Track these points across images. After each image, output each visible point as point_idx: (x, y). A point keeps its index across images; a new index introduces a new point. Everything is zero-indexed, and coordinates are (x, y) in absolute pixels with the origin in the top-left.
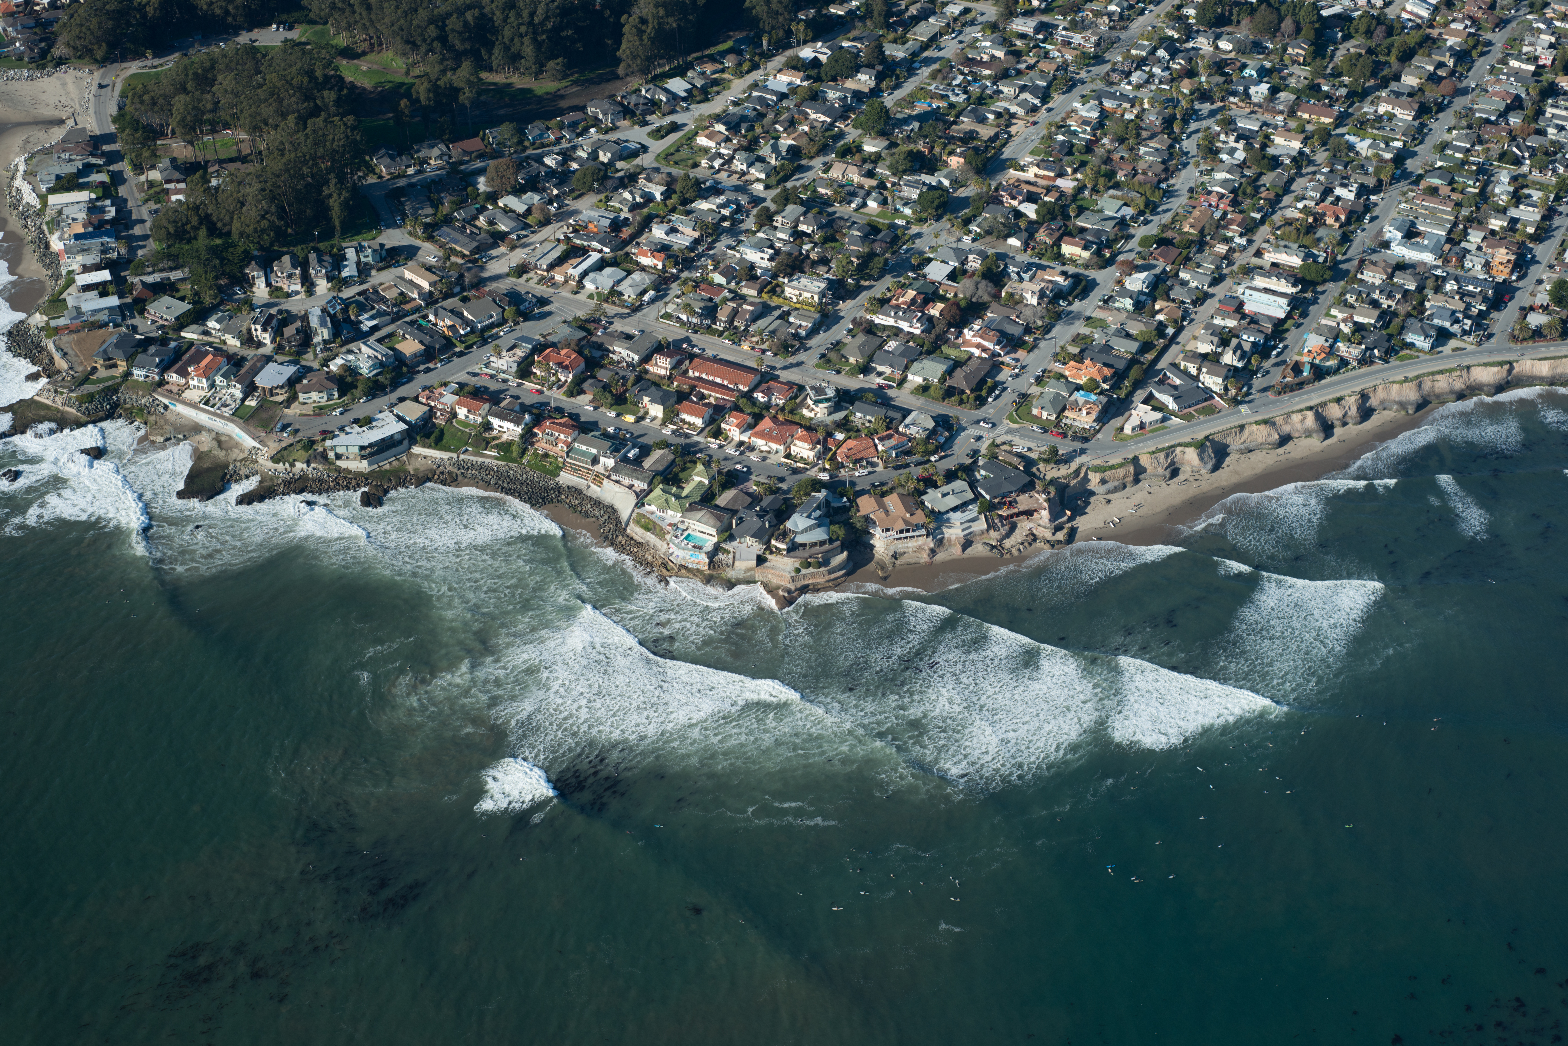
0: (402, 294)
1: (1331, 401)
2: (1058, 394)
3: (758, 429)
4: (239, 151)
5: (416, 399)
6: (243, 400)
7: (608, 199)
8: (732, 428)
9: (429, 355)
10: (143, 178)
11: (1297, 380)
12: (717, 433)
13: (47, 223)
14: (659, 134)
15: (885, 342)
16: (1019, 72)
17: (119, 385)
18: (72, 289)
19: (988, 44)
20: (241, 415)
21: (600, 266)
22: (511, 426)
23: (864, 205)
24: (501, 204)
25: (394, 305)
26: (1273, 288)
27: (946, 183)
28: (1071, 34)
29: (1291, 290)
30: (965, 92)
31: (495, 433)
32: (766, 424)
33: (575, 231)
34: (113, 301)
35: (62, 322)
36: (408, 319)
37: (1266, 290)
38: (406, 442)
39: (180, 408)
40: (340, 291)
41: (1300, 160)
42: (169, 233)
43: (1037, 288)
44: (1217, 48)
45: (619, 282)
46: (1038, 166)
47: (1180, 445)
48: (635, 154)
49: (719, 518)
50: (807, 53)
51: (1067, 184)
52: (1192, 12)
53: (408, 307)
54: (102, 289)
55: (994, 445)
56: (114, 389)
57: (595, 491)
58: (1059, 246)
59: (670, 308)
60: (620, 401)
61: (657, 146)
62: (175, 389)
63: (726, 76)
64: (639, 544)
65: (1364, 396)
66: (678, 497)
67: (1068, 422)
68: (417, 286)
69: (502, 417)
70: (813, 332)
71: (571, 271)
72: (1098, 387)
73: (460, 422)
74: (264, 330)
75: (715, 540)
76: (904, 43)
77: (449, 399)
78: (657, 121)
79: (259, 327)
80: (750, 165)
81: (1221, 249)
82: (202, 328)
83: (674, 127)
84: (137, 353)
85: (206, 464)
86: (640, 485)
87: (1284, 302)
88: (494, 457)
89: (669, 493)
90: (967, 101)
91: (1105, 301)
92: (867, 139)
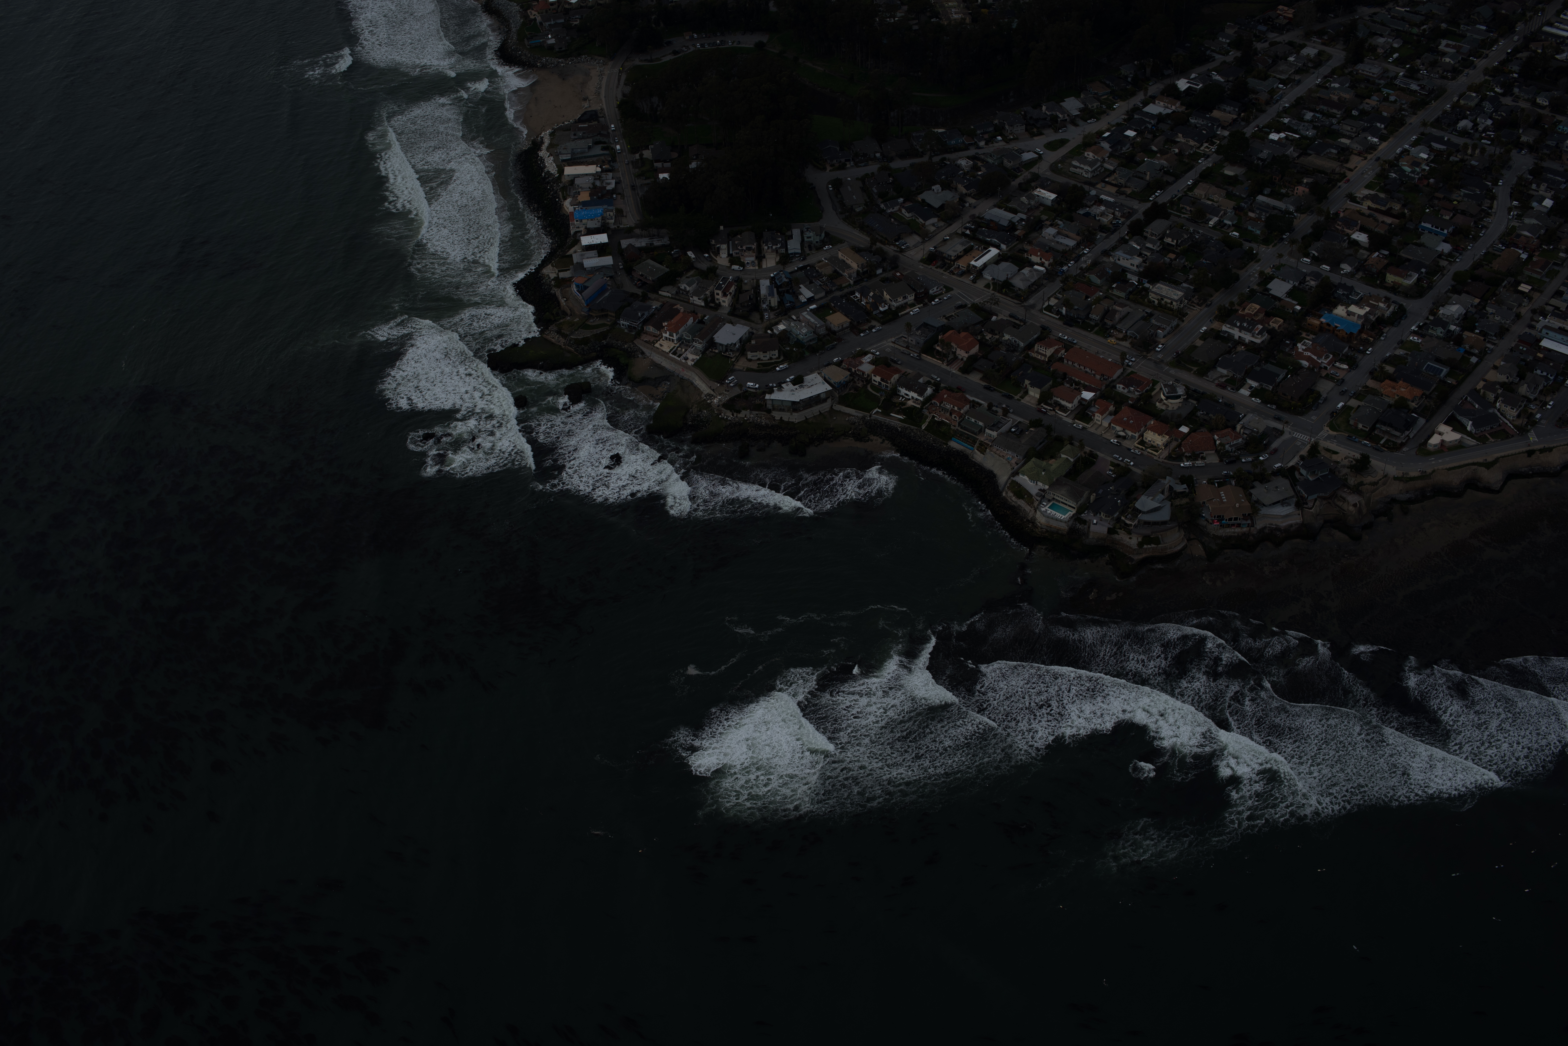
0: (836, 271)
2: (1374, 409)
3: (1117, 416)
5: (840, 365)
6: (703, 353)
7: (1008, 201)
8: (1096, 414)
9: (853, 327)
10: (637, 156)
12: (1083, 417)
13: (563, 190)
14: (1053, 146)
16: (1362, 113)
17: (609, 331)
18: (578, 249)
19: (1337, 85)
20: (701, 366)
21: (998, 260)
22: (915, 395)
23: (1221, 223)
24: (920, 200)
25: (828, 281)
30: (1314, 128)
31: (901, 399)
32: (1125, 413)
33: (979, 228)
34: (608, 260)
36: (838, 294)
37: (1561, 330)
38: (829, 401)
39: (654, 355)
40: (784, 264)
42: (656, 207)
43: (1362, 312)
44: (1535, 103)
45: (1012, 275)
46: (1371, 200)
47: (1473, 464)
49: (1080, 493)
50: (1182, 83)
53: (839, 284)
54: (601, 250)
56: (604, 335)
57: (978, 457)
58: (1384, 275)
59: (1052, 302)
61: (1050, 157)
62: (651, 339)
64: (1011, 508)
66: (1047, 471)
68: (848, 266)
69: (908, 387)
70: (1170, 333)
71: (973, 263)
73: (873, 386)
74: (724, 295)
75: (1074, 511)
77: (866, 367)
78: (1052, 134)
79: (720, 292)
80: (1128, 180)
82: (675, 289)
84: (624, 306)
85: (672, 405)
86: (1016, 457)
88: (900, 420)
89: (1040, 467)
90: (1315, 135)
91: (1420, 328)
92: (1227, 165)
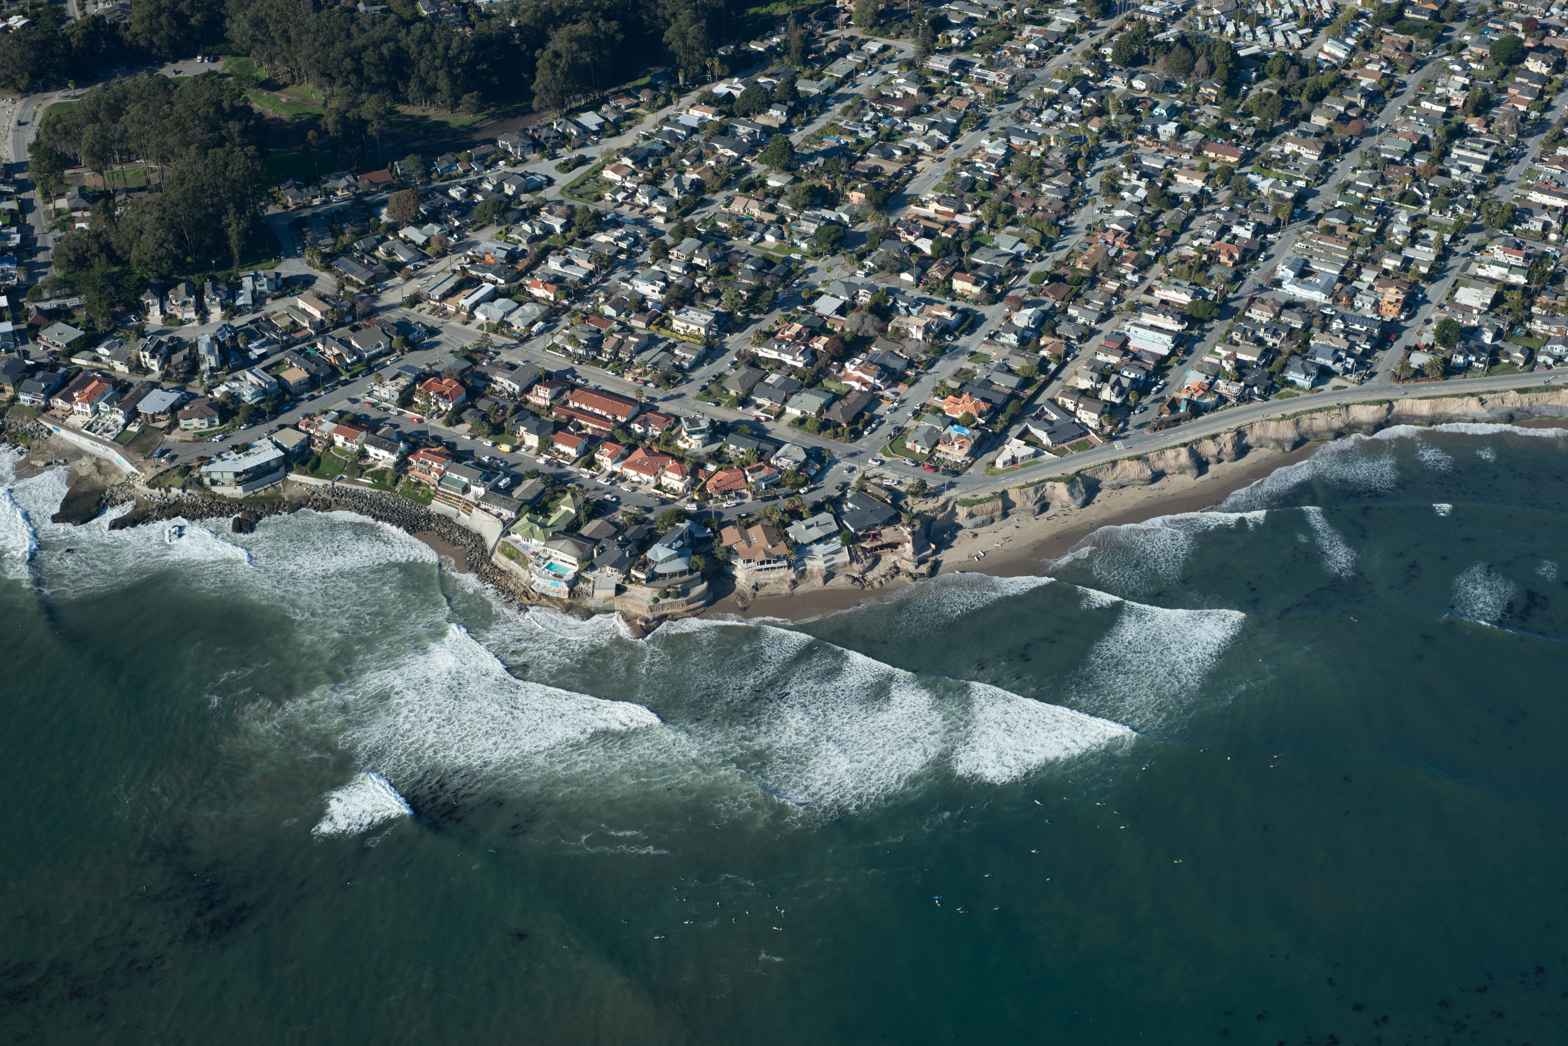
0: (294, 323)
1: (1206, 438)
2: (933, 428)
3: (630, 459)
4: (148, 181)
5: (296, 427)
6: (125, 426)
7: (508, 231)
9: (313, 383)
10: (51, 206)
11: (1173, 417)
12: (591, 463)
14: (567, 167)
15: (767, 375)
16: (931, 110)
19: (902, 81)
21: (492, 297)
22: (386, 454)
23: (762, 239)
25: (284, 334)
26: (1160, 325)
27: (846, 218)
28: (986, 72)
29: (1177, 327)
30: (875, 128)
31: (370, 460)
32: (639, 454)
33: (472, 262)
34: (6, 326)
36: (296, 348)
37: (1153, 328)
38: (282, 469)
39: (63, 433)
40: (231, 318)
41: (1201, 200)
43: (922, 323)
44: (1131, 86)
45: (509, 313)
46: (938, 202)
47: (1050, 480)
48: (539, 187)
49: (581, 548)
50: (721, 88)
51: (965, 221)
52: (1108, 50)
53: (298, 336)
55: (865, 478)
57: (464, 519)
58: (951, 282)
59: (557, 340)
60: (497, 430)
61: (563, 179)
62: (59, 414)
63: (640, 110)
64: (502, 572)
65: (1240, 434)
66: (543, 526)
67: (941, 456)
68: (310, 317)
69: (378, 446)
70: (697, 364)
71: (462, 302)
72: (974, 421)
73: (338, 450)
74: (153, 357)
75: (576, 569)
76: (819, 80)
77: (327, 426)
78: (566, 154)
79: (147, 354)
80: (652, 198)
81: (1113, 285)
82: (92, 354)
83: (582, 161)
84: (24, 378)
85: (84, 489)
86: (508, 514)
87: (1168, 339)
88: (368, 485)
89: (535, 522)
90: (876, 137)
91: (991, 337)
92: (772, 174)
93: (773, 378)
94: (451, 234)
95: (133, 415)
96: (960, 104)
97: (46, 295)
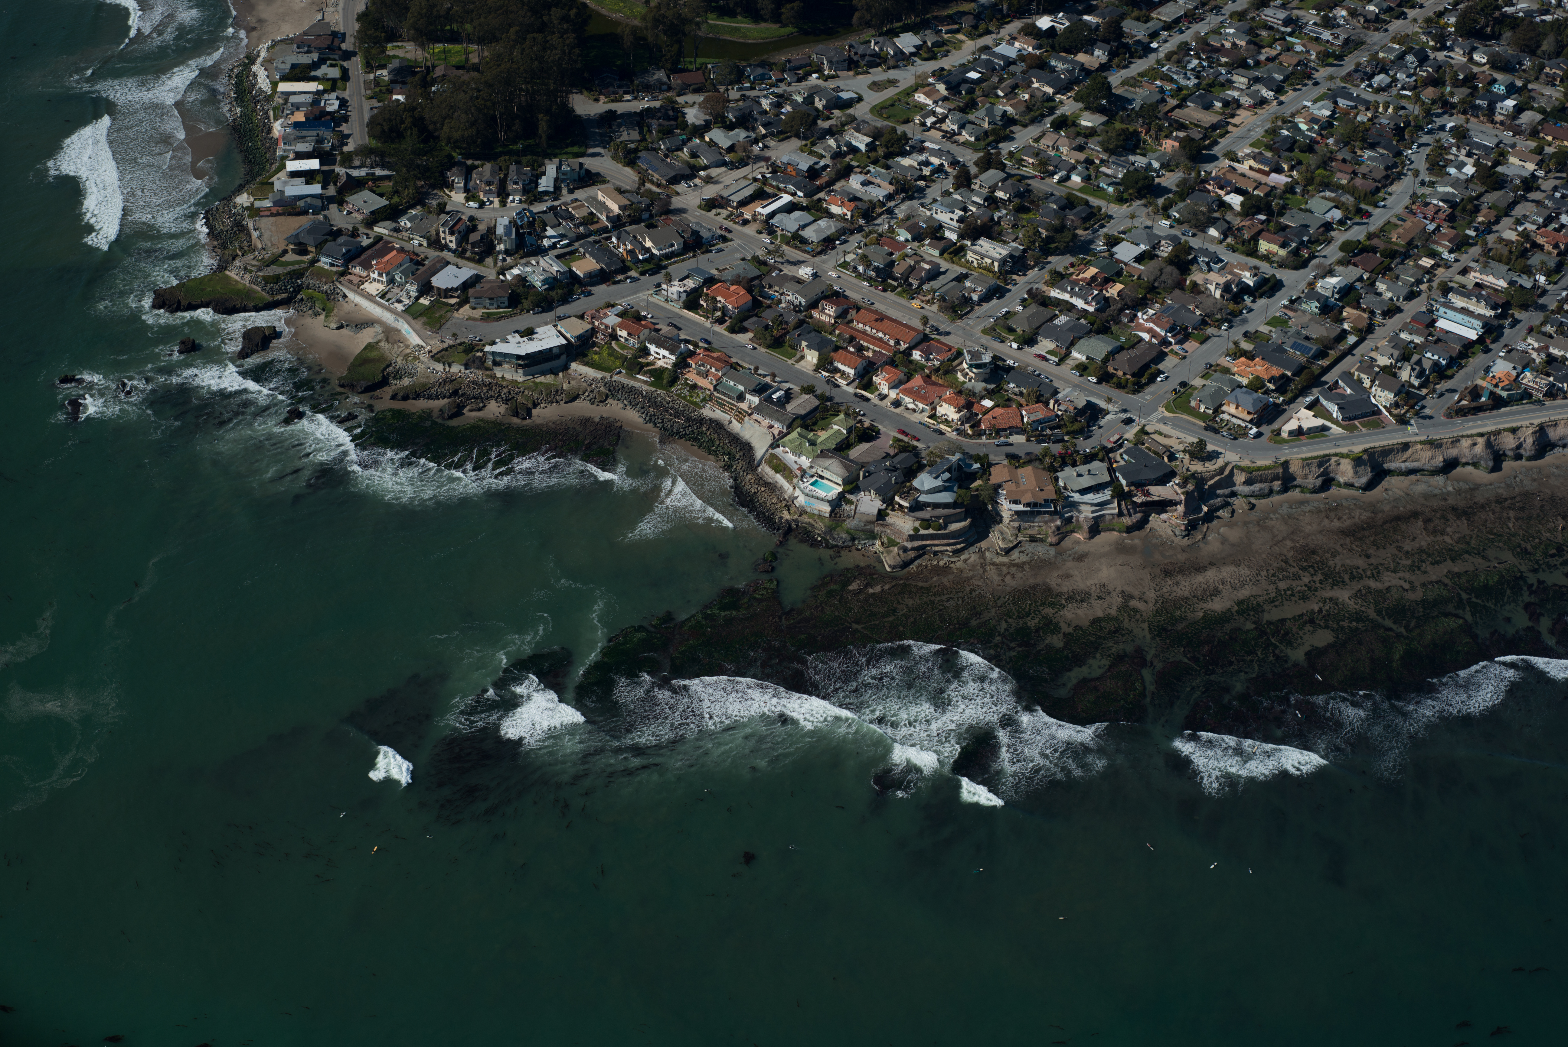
0: (592, 213)
1: (1505, 430)
2: (1220, 389)
3: (907, 386)
4: (467, 60)
5: (581, 317)
6: (417, 298)
7: (813, 144)
8: (881, 381)
9: (603, 276)
10: (372, 76)
11: (1474, 404)
12: (868, 386)
13: (274, 109)
14: (878, 87)
15: (1056, 316)
16: (1258, 63)
17: (306, 269)
18: (282, 175)
19: (1232, 31)
20: (412, 312)
21: (790, 208)
22: (666, 353)
23: (1068, 178)
24: (707, 139)
25: (581, 224)
26: (1472, 308)
27: (1156, 165)
28: (1321, 30)
29: (1489, 313)
30: (1197, 77)
31: (651, 358)
32: (917, 381)
33: (774, 172)
34: (316, 189)
35: (267, 204)
36: (592, 239)
37: (1464, 311)
38: (564, 357)
39: (358, 299)
40: (531, 203)
41: (1530, 183)
42: (383, 131)
43: (1222, 280)
44: (1471, 59)
45: (803, 227)
46: (1254, 158)
47: (1336, 455)
48: (850, 104)
49: (847, 468)
50: (1044, 23)
51: (1279, 180)
52: (1453, 20)
53: (593, 227)
54: (309, 176)
55: (1143, 431)
56: (300, 274)
57: (735, 427)
58: (1256, 242)
59: (849, 258)
60: (778, 343)
61: (873, 98)
62: (355, 280)
63: (960, 37)
64: (767, 484)
65: (1541, 430)
66: (813, 443)
67: (1226, 417)
68: (608, 210)
69: (659, 345)
70: (986, 298)
71: (759, 210)
72: (1265, 385)
73: (620, 344)
74: (452, 233)
75: (840, 489)
76: (1146, 22)
77: (612, 320)
78: (880, 74)
79: (446, 230)
80: (962, 127)
81: (1426, 262)
82: (394, 225)
84: (326, 241)
85: (371, 355)
86: (778, 427)
87: (1477, 323)
88: (645, 382)
89: (805, 438)
90: (1197, 86)
91: (1292, 302)
92: (1086, 114)
93: (1062, 319)
94: (756, 141)
95: (426, 288)
96: (1288, 60)
97: (357, 163)
